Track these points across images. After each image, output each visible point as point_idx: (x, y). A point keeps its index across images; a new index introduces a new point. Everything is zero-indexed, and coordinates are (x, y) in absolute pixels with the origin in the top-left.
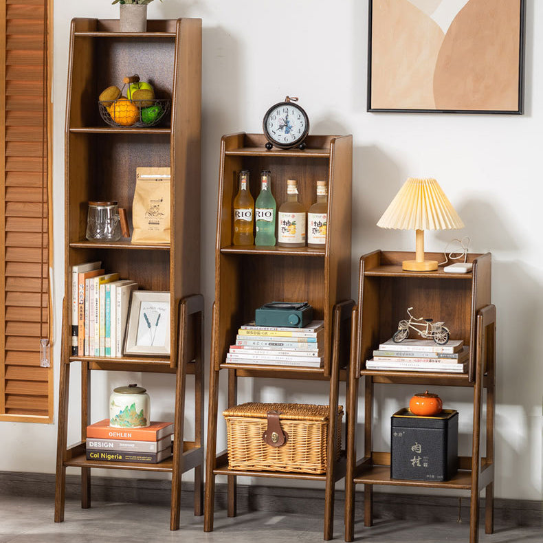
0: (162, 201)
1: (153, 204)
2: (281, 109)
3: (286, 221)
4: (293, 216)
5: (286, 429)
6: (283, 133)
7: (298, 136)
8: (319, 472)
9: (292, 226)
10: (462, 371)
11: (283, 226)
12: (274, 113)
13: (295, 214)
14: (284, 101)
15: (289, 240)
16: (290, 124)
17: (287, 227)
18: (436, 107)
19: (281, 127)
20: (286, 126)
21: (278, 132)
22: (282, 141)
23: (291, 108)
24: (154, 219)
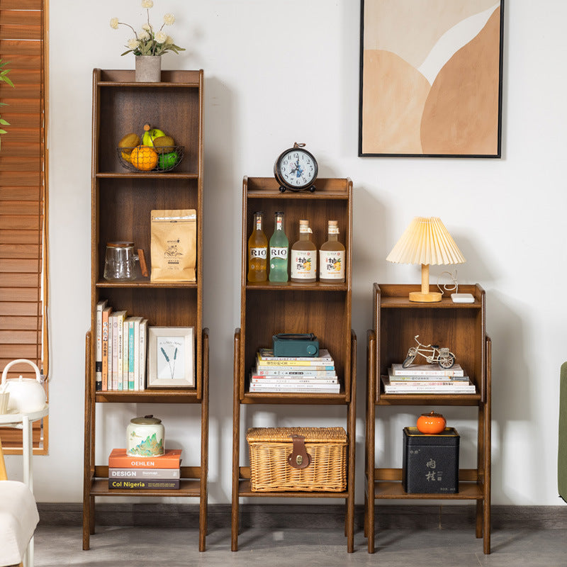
0: (178, 241)
1: (170, 245)
2: (292, 154)
3: (302, 258)
4: (309, 254)
5: (309, 451)
6: (294, 176)
7: (309, 180)
8: (340, 490)
9: (308, 263)
10: (475, 392)
11: (299, 263)
12: (286, 158)
13: (309, 252)
14: (293, 147)
15: (305, 276)
16: (301, 168)
17: (303, 264)
18: (423, 152)
19: (293, 171)
20: (297, 170)
21: (291, 176)
22: (294, 184)
23: (300, 154)
24: (173, 259)
